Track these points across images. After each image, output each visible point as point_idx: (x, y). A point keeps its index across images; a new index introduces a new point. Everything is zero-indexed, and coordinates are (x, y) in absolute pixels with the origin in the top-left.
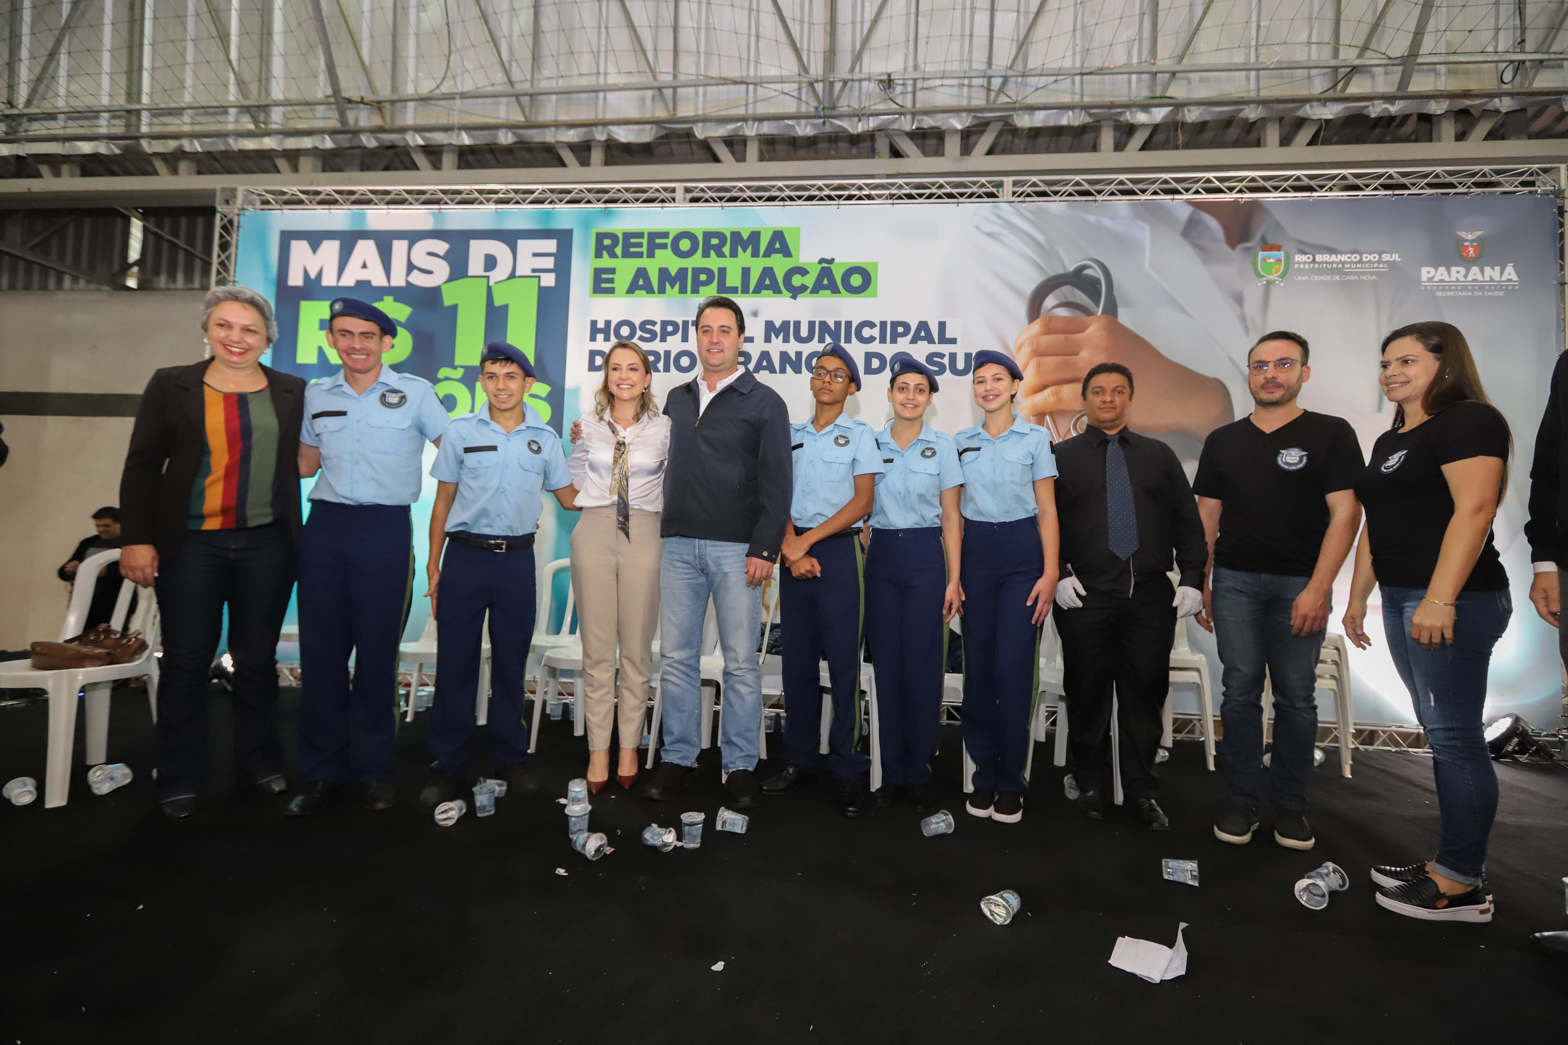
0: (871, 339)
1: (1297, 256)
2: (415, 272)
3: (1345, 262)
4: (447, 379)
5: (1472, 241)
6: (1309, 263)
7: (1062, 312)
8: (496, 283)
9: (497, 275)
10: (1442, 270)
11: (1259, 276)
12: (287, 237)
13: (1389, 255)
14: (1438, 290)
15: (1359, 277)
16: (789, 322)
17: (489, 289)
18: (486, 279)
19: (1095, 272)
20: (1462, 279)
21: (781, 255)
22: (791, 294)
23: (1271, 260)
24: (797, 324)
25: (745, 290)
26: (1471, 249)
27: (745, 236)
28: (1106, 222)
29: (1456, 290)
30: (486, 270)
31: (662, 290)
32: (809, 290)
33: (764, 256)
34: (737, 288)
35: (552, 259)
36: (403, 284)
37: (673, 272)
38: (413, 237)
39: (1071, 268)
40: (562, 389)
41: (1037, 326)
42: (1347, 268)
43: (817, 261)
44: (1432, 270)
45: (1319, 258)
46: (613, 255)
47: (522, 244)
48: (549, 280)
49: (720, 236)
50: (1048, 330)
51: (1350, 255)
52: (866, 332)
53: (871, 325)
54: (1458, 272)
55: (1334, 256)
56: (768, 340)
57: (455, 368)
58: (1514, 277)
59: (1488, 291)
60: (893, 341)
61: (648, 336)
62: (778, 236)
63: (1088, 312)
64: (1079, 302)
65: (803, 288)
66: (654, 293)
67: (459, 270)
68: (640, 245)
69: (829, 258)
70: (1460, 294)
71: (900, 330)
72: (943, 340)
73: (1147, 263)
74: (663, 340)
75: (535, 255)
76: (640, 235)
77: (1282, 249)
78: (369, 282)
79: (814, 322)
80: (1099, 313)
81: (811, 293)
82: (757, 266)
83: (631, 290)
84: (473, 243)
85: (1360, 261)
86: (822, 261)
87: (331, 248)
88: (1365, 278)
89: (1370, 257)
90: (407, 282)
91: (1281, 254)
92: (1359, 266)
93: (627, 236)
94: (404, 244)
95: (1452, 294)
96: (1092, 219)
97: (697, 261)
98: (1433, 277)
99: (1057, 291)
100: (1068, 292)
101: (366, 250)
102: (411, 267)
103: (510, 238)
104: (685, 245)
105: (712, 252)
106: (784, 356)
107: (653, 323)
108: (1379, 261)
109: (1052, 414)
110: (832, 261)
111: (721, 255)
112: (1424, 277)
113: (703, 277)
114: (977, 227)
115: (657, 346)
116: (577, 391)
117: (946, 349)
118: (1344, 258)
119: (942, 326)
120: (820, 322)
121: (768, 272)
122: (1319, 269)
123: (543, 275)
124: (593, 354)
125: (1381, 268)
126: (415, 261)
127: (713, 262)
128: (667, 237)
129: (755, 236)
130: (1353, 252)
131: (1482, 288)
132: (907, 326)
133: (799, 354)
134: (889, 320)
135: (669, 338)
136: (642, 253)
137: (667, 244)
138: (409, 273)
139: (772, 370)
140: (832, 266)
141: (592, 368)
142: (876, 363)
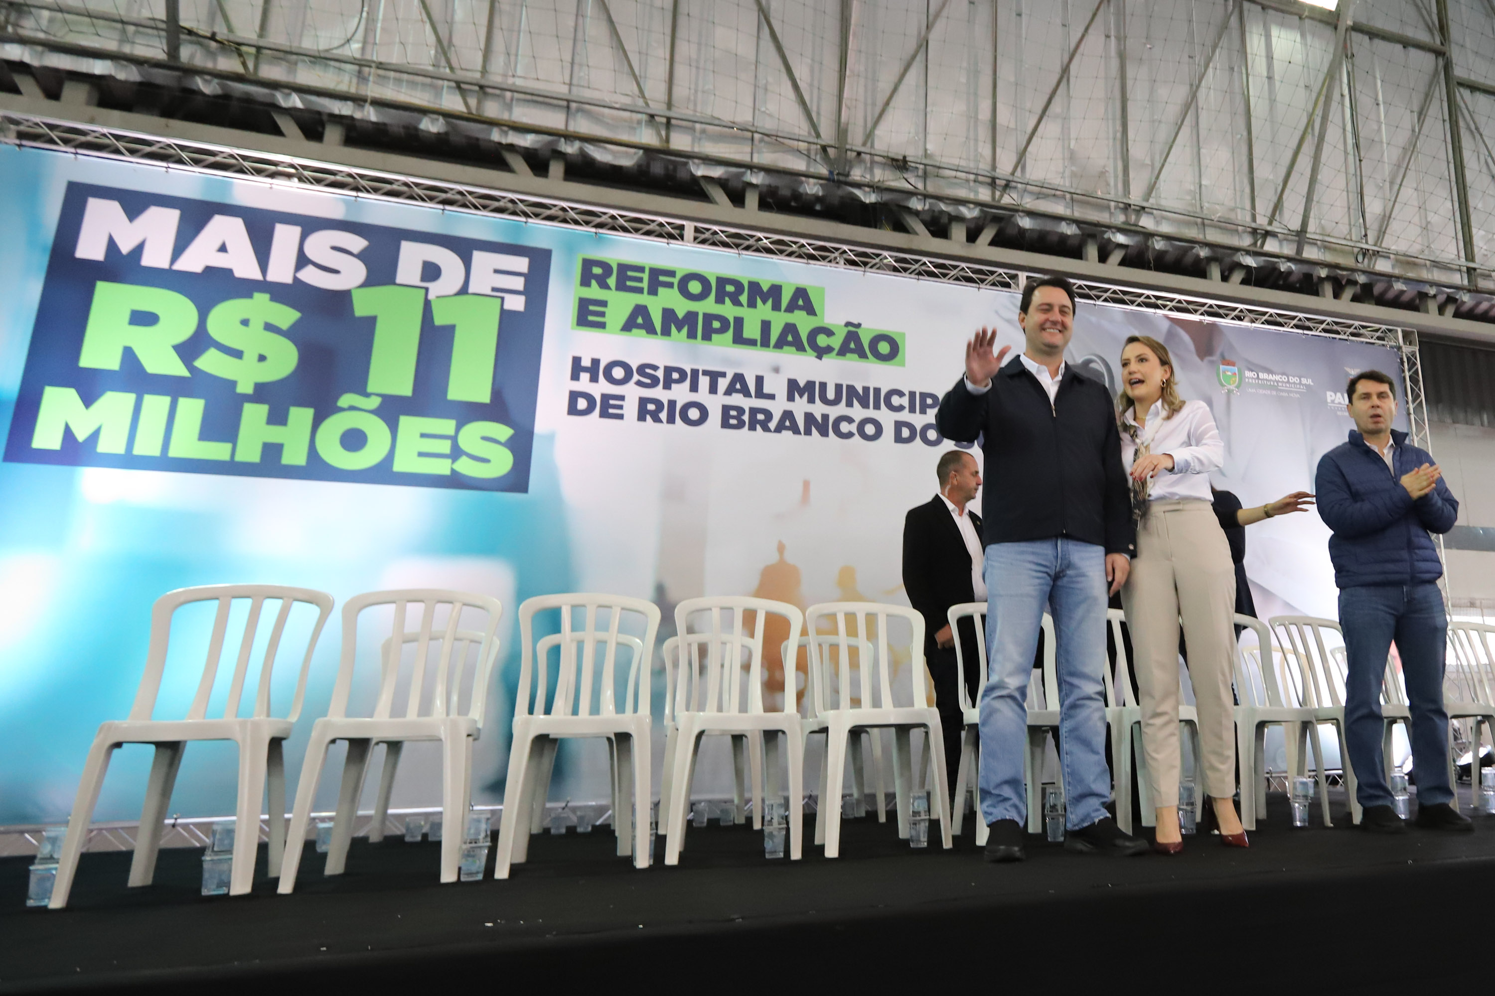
0: (900, 408)
1: (1246, 372)
2: (310, 268)
3: (1279, 381)
4: (352, 408)
6: (1255, 379)
11: (1223, 385)
12: (80, 192)
13: (1306, 379)
14: (1338, 410)
15: (1290, 395)
18: (424, 291)
19: (1098, 366)
21: (804, 313)
23: (1229, 373)
24: (823, 386)
25: (765, 343)
27: (765, 288)
28: (1106, 324)
30: (424, 280)
31: (666, 332)
32: (836, 352)
33: (785, 311)
34: (756, 340)
35: (521, 280)
36: (288, 280)
37: (681, 314)
38: (311, 224)
39: (1079, 360)
40: (530, 434)
42: (1281, 387)
43: (843, 324)
44: (1333, 394)
45: (1261, 375)
46: (604, 286)
47: (480, 257)
48: (516, 303)
49: (737, 284)
51: (1280, 376)
52: (896, 400)
53: (901, 394)
55: (1270, 375)
57: (368, 395)
60: (923, 411)
61: (648, 381)
62: (801, 293)
65: (829, 350)
66: (656, 333)
67: (381, 275)
68: (640, 280)
69: (855, 322)
71: (929, 401)
74: (667, 386)
75: (497, 271)
76: (641, 269)
77: (1235, 365)
79: (841, 385)
81: (838, 354)
82: (779, 321)
83: (628, 326)
84: (406, 245)
85: (1288, 382)
86: (848, 324)
88: (1294, 396)
89: (1294, 380)
90: (296, 278)
91: (1235, 369)
92: (1288, 385)
93: (624, 267)
94: (294, 231)
96: (1095, 320)
97: (709, 306)
98: (1334, 400)
101: (227, 229)
102: (303, 261)
103: (463, 247)
104: (695, 287)
105: (727, 299)
106: (809, 417)
107: (655, 368)
108: (1301, 384)
110: (858, 326)
111: (737, 303)
112: (1329, 400)
113: (716, 324)
114: (997, 312)
115: (658, 393)
116: (550, 438)
118: (1277, 378)
120: (847, 386)
121: (790, 328)
122: (1263, 384)
123: (508, 297)
124: (574, 396)
125: (1303, 389)
127: (728, 310)
128: (674, 276)
129: (776, 289)
130: (1283, 374)
133: (825, 417)
134: (918, 391)
135: (674, 386)
136: (642, 288)
137: (673, 283)
138: (299, 267)
139: (796, 431)
140: (858, 331)
141: (573, 411)
142: (905, 432)
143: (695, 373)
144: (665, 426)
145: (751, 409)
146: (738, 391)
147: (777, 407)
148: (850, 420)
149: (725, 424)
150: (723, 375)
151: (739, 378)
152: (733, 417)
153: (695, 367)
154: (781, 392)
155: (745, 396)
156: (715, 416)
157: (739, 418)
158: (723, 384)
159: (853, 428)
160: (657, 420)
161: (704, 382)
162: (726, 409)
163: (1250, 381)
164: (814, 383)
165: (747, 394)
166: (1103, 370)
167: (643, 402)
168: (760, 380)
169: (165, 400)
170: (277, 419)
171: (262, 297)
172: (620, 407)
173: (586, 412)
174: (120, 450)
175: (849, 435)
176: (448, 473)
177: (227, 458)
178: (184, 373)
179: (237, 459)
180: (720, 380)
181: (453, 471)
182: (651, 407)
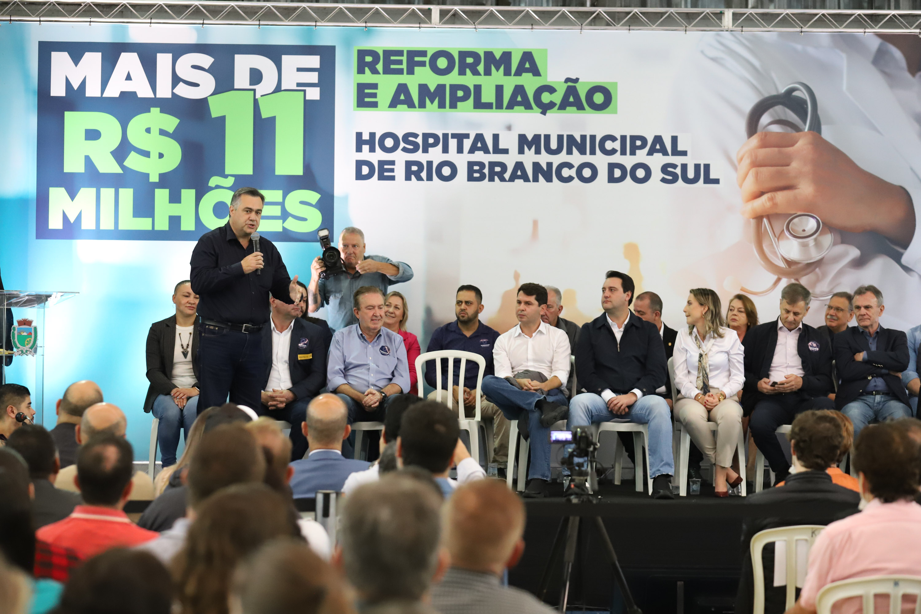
0: (613, 152)
2: (181, 84)
4: (218, 187)
7: (776, 128)
8: (262, 96)
9: (262, 89)
12: (47, 48)
17: (256, 102)
18: (252, 92)
19: (802, 94)
21: (531, 74)
22: (541, 110)
24: (547, 138)
25: (499, 106)
27: (498, 56)
28: (811, 50)
30: (250, 85)
31: (422, 105)
32: (557, 107)
33: (515, 75)
34: (492, 104)
35: (316, 74)
36: (169, 96)
37: (432, 88)
38: (177, 50)
39: (782, 90)
40: (332, 197)
41: (755, 140)
43: (563, 80)
46: (375, 71)
47: (286, 59)
48: (314, 94)
49: (475, 55)
50: (764, 145)
52: (609, 145)
53: (613, 138)
56: (521, 151)
57: (226, 176)
60: (633, 153)
61: (411, 147)
62: (528, 56)
63: (797, 129)
64: (790, 120)
65: (551, 105)
66: (415, 107)
67: (225, 84)
68: (400, 62)
69: (574, 78)
71: (638, 143)
72: (676, 152)
73: (844, 87)
74: (425, 151)
75: (299, 70)
76: (400, 53)
78: (134, 93)
79: (562, 136)
80: (806, 130)
81: (559, 109)
82: (510, 84)
83: (393, 104)
84: (238, 57)
86: (568, 80)
87: (93, 59)
90: (173, 94)
93: (388, 53)
94: (168, 57)
96: (799, 47)
97: (453, 78)
99: (771, 110)
100: (780, 111)
101: (129, 61)
102: (176, 80)
103: (274, 53)
104: (442, 63)
105: (468, 70)
106: (536, 166)
107: (416, 136)
109: (768, 217)
110: (576, 81)
111: (476, 73)
114: (702, 52)
115: (419, 156)
116: (346, 198)
117: (678, 160)
119: (674, 139)
120: (568, 136)
121: (519, 90)
123: (308, 89)
124: (359, 164)
126: (180, 73)
127: (469, 80)
128: (426, 56)
129: (507, 56)
132: (644, 140)
133: (550, 165)
134: (628, 134)
135: (430, 149)
136: (403, 69)
137: (425, 62)
138: (174, 85)
139: (526, 179)
140: (577, 85)
141: (359, 176)
142: (617, 173)
143: (445, 136)
144: (425, 183)
145: (490, 163)
146: (479, 149)
147: (510, 160)
148: (570, 166)
149: (471, 178)
150: (467, 136)
151: (480, 137)
152: (476, 171)
153: (446, 132)
154: (513, 146)
155: (485, 153)
156: (462, 171)
157: (480, 171)
158: (467, 144)
159: (573, 172)
160: (419, 179)
161: (453, 143)
162: (471, 165)
164: (540, 136)
165: (487, 151)
166: (807, 97)
167: (409, 164)
168: (496, 138)
169: (112, 191)
170: (175, 198)
171: (155, 111)
172: (392, 170)
173: (369, 176)
174: (93, 227)
175: (570, 179)
176: (281, 230)
177: (150, 228)
178: (120, 171)
179: (156, 228)
180: (465, 141)
181: (284, 228)
182: (414, 168)
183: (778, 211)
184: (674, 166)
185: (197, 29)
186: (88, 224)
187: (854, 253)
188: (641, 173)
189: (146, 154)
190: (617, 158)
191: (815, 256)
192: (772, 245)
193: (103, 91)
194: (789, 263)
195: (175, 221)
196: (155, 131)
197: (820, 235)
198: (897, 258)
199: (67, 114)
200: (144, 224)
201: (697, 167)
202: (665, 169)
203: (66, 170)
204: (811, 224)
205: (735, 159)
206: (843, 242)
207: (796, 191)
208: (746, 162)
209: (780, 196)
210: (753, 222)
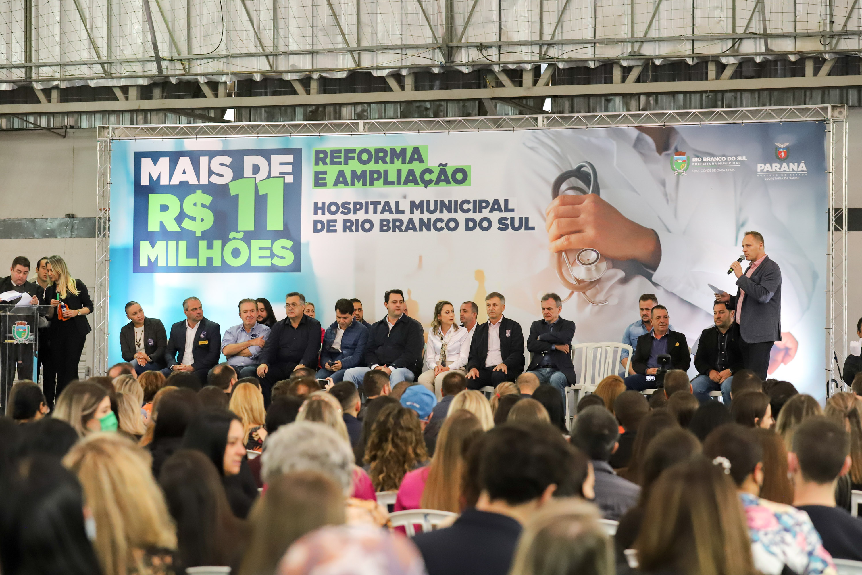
0: (468, 211)
1: (693, 158)
2: (214, 175)
3: (719, 161)
4: (234, 239)
5: (784, 148)
6: (700, 162)
7: (571, 193)
8: (259, 181)
9: (260, 176)
10: (768, 165)
11: (674, 170)
12: (139, 156)
13: (741, 157)
14: (766, 177)
15: (725, 170)
16: (424, 201)
17: (256, 184)
18: (254, 179)
19: (587, 169)
20: (778, 170)
21: (418, 162)
22: (424, 185)
23: (680, 161)
24: (428, 202)
25: (399, 183)
26: (783, 153)
27: (398, 151)
28: (593, 140)
29: (775, 176)
30: (253, 174)
31: (353, 184)
32: (434, 182)
33: (409, 162)
34: (394, 182)
35: (291, 166)
36: (207, 182)
37: (359, 173)
38: (212, 154)
39: (575, 167)
40: (300, 243)
41: (557, 201)
42: (720, 165)
43: (438, 165)
44: (763, 165)
45: (705, 159)
46: (325, 164)
47: (273, 157)
48: (289, 179)
49: (384, 151)
50: (563, 204)
51: (721, 158)
52: (466, 206)
53: (468, 202)
54: (776, 166)
55: (712, 158)
56: (412, 212)
57: (239, 232)
58: (805, 169)
59: (791, 177)
60: (480, 211)
61: (346, 211)
62: (416, 151)
63: (584, 192)
64: (579, 187)
65: (431, 181)
66: (348, 185)
67: (238, 174)
68: (340, 157)
69: (444, 163)
70: (777, 178)
71: (484, 204)
72: (507, 210)
73: (615, 164)
74: (355, 213)
75: (281, 164)
76: (340, 151)
77: (686, 154)
78: (187, 182)
79: (437, 201)
80: (590, 193)
81: (435, 184)
82: (405, 168)
83: (335, 184)
84: (246, 157)
85: (726, 161)
86: (441, 165)
87: (164, 162)
88: (728, 170)
89: (731, 159)
90: (209, 181)
91: (685, 158)
92: (725, 163)
93: (333, 152)
94: (206, 158)
95: (772, 179)
96: (586, 138)
97: (372, 166)
98: (763, 170)
99: (568, 180)
100: (574, 181)
101: (184, 162)
102: (211, 173)
103: (266, 154)
104: (365, 157)
105: (380, 161)
106: (421, 221)
107: (349, 203)
108: (736, 161)
109: (566, 251)
110: (446, 165)
111: (385, 162)
112: (759, 170)
113: (375, 176)
114: (524, 144)
115: (351, 217)
116: (308, 244)
117: (509, 215)
118: (718, 159)
119: (506, 201)
120: (440, 201)
121: (411, 172)
122: (705, 165)
123: (286, 176)
124: (316, 222)
125: (737, 165)
126: (213, 168)
127: (381, 167)
128: (355, 153)
129: (404, 151)
130: (722, 156)
131: (788, 175)
132: (487, 202)
133: (429, 220)
134: (477, 199)
135: (357, 212)
136: (341, 161)
137: (354, 156)
138: (210, 176)
139: (415, 230)
140: (446, 168)
141: (316, 230)
142: (471, 224)
143: (367, 203)
144: (355, 233)
145: (393, 220)
146: (387, 211)
148: (441, 220)
149: (382, 230)
150: (379, 203)
151: (387, 203)
152: (385, 225)
153: (367, 200)
154: (407, 209)
156: (377, 226)
157: (387, 225)
158: (380, 208)
159: (443, 225)
160: (351, 231)
161: (371, 208)
162: (382, 221)
163: (698, 164)
165: (391, 212)
167: (345, 221)
168: (397, 203)
169: (175, 242)
170: (210, 246)
171: (199, 192)
172: (335, 226)
173: (321, 230)
174: (164, 265)
175: (441, 229)
176: (270, 265)
177: (196, 265)
178: (179, 230)
179: (199, 265)
180: (378, 206)
181: (272, 263)
182: (348, 224)
183: (572, 247)
184: (506, 219)
185: (222, 140)
186: (161, 263)
187: (621, 274)
188: (485, 224)
189: (194, 219)
190: (470, 215)
191: (596, 276)
192: (568, 269)
193: (170, 182)
194: (579, 281)
195: (210, 260)
196: (199, 205)
197: (599, 262)
198: (649, 277)
199: (150, 196)
200: (192, 262)
201: (521, 219)
202: (500, 221)
203: (149, 230)
204: (593, 256)
205: (545, 214)
206: (614, 267)
207: (584, 234)
208: (552, 215)
209: (574, 237)
210: (556, 255)
